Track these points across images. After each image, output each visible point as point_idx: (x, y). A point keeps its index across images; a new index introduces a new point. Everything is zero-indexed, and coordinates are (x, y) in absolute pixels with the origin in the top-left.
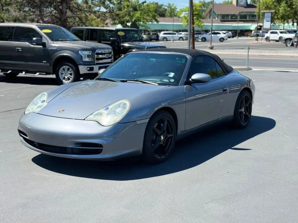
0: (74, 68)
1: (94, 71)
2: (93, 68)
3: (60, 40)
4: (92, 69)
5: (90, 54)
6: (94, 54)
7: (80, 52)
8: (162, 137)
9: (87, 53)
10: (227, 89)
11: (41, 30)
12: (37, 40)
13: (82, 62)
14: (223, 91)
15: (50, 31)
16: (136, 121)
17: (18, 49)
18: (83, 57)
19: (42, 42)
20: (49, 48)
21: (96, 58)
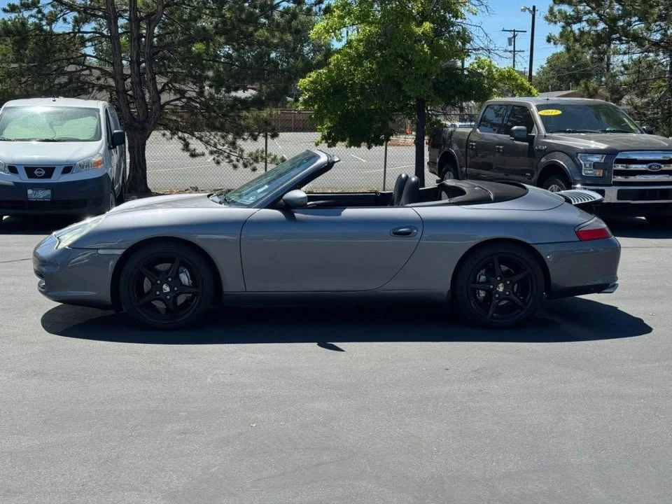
2: (603, 192)
3: (568, 130)
5: (603, 161)
6: (610, 161)
7: (579, 157)
8: (164, 286)
9: (596, 159)
10: (415, 231)
11: (539, 110)
12: (517, 130)
13: (579, 179)
14: (395, 233)
15: (559, 112)
16: (98, 249)
17: (499, 149)
18: (583, 168)
19: (528, 135)
20: (536, 148)
21: (615, 170)
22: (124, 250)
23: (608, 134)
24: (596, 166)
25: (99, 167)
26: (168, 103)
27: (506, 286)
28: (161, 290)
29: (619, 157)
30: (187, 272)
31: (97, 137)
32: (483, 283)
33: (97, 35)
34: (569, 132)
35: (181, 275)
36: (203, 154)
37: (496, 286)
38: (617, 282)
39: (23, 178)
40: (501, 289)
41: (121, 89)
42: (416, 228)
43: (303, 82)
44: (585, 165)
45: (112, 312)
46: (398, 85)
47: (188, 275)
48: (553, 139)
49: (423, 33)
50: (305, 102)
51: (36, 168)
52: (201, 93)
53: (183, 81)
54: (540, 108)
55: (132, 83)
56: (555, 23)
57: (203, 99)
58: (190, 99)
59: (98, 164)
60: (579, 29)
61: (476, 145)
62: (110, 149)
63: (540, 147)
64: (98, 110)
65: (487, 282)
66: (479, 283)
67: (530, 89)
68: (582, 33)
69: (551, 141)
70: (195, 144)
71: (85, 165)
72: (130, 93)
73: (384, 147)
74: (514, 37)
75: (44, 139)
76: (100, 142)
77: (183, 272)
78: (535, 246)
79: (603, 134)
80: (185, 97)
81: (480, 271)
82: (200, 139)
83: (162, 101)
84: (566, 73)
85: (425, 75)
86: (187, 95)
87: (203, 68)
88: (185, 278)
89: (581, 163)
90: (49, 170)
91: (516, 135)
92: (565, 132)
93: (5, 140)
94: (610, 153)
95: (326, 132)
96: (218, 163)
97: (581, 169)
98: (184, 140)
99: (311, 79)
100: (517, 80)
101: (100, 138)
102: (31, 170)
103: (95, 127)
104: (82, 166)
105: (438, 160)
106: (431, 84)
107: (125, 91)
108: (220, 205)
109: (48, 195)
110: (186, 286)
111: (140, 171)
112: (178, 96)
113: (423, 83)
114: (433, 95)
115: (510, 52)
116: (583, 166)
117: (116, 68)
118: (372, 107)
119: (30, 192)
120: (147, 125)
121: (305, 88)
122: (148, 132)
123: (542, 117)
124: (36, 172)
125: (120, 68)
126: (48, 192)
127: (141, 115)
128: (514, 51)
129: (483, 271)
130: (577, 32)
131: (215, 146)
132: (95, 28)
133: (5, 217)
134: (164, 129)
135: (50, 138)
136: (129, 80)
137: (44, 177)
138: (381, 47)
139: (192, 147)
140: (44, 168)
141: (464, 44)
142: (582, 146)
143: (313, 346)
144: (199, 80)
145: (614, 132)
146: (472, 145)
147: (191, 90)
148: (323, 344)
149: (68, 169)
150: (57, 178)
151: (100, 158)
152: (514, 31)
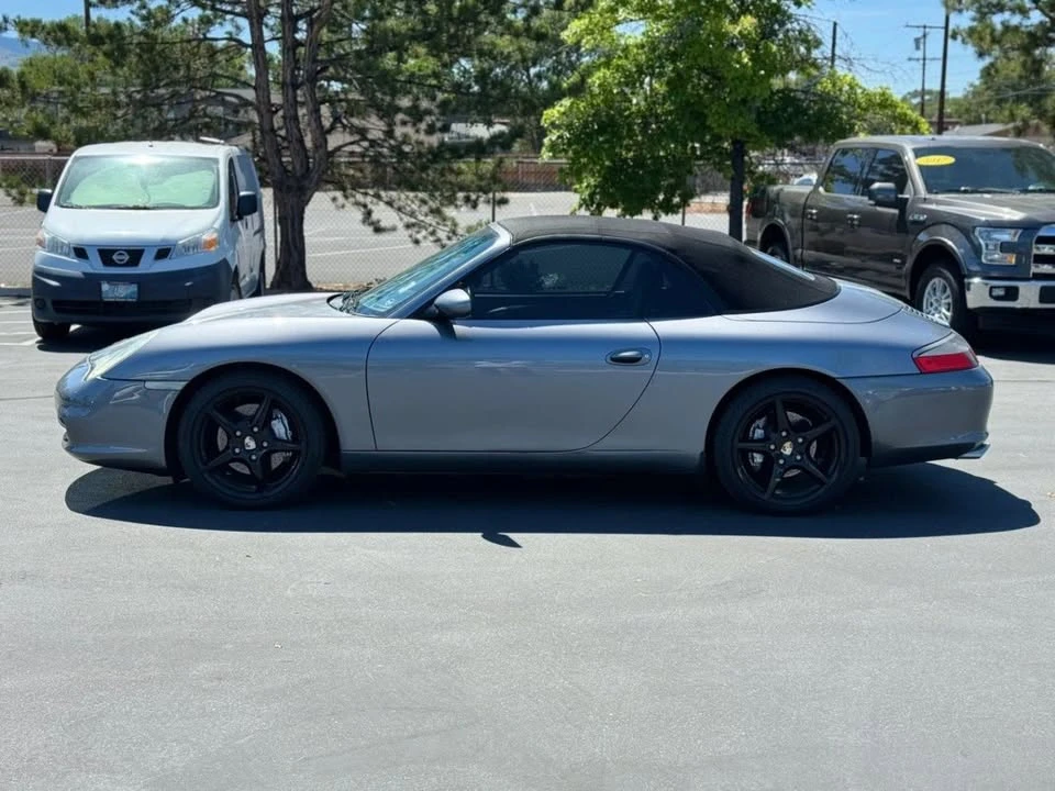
0: (955, 285)
1: (1019, 301)
2: (1016, 290)
3: (963, 188)
4: (1012, 294)
5: (1016, 239)
6: (1028, 240)
7: (977, 233)
8: (247, 440)
9: (1006, 236)
10: (647, 356)
11: (917, 156)
12: (880, 189)
13: (975, 268)
14: (612, 359)
15: (949, 160)
16: (145, 381)
17: (853, 219)
18: (984, 250)
19: (897, 198)
20: (911, 218)
21: (1036, 256)
22: (184, 383)
23: (1029, 196)
24: (1005, 247)
25: (213, 249)
26: (338, 149)
27: (796, 446)
28: (242, 445)
29: (1043, 232)
30: (284, 417)
31: (213, 203)
32: (759, 441)
33: (234, 43)
34: (965, 192)
35: (273, 422)
36: (394, 229)
37: (780, 446)
38: (986, 442)
39: (95, 266)
40: (788, 449)
41: (267, 127)
42: (649, 352)
43: (552, 114)
44: (987, 245)
45: (168, 480)
46: (700, 117)
47: (286, 422)
48: (938, 203)
49: (740, 32)
50: (553, 147)
51: (113, 251)
52: (389, 133)
53: (362, 115)
54: (919, 153)
55: (284, 117)
56: (960, 11)
57: (392, 142)
58: (373, 143)
59: (210, 244)
60: (1003, 23)
61: (816, 214)
62: (233, 220)
63: (916, 217)
64: (216, 161)
65: (766, 439)
66: (753, 441)
67: (917, 123)
68: (1007, 28)
69: (933, 207)
70: (383, 214)
71: (194, 246)
72: (283, 133)
73: (680, 215)
74: (925, 36)
75: (131, 206)
76: (217, 210)
77: (277, 418)
78: (843, 382)
79: (1022, 196)
80: (365, 139)
81: (754, 422)
82: (390, 203)
83: (330, 147)
84: (1011, 93)
85: (744, 101)
86: (370, 136)
87: (394, 93)
88: (280, 428)
89: (980, 245)
90: (135, 254)
91: (880, 197)
92: (958, 191)
93: (72, 207)
94: (1028, 227)
95: (586, 194)
96: (417, 242)
97: (981, 253)
98: (365, 206)
99: (562, 109)
100: (896, 107)
101: (216, 205)
102: (107, 254)
103: (210, 186)
104: (186, 248)
105: (759, 238)
106: (754, 116)
107: (273, 130)
108: (339, 313)
109: (133, 293)
110: (281, 440)
111: (295, 255)
112: (357, 137)
113: (741, 114)
114: (756, 133)
115: (918, 60)
116: (984, 247)
117: (261, 93)
118: (662, 153)
119: (105, 287)
120: (306, 183)
121: (553, 124)
122: (309, 194)
123: (922, 168)
124: (115, 257)
125: (266, 94)
126: (133, 288)
127: (298, 167)
128: (924, 59)
129: (761, 422)
130: (999, 27)
131: (412, 214)
132: (230, 33)
133: (73, 328)
134: (335, 189)
135: (141, 205)
136: (281, 113)
137: (127, 265)
138: (674, 57)
139: (375, 216)
140: (128, 252)
141: (808, 50)
142: (985, 215)
143: (475, 539)
144: (387, 113)
145: (1040, 191)
146: (812, 214)
147: (375, 126)
148: (492, 536)
149: (163, 252)
150: (148, 266)
151: (215, 236)
152: (925, 27)
